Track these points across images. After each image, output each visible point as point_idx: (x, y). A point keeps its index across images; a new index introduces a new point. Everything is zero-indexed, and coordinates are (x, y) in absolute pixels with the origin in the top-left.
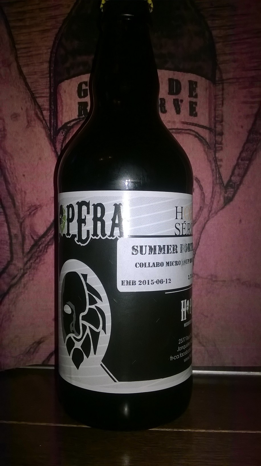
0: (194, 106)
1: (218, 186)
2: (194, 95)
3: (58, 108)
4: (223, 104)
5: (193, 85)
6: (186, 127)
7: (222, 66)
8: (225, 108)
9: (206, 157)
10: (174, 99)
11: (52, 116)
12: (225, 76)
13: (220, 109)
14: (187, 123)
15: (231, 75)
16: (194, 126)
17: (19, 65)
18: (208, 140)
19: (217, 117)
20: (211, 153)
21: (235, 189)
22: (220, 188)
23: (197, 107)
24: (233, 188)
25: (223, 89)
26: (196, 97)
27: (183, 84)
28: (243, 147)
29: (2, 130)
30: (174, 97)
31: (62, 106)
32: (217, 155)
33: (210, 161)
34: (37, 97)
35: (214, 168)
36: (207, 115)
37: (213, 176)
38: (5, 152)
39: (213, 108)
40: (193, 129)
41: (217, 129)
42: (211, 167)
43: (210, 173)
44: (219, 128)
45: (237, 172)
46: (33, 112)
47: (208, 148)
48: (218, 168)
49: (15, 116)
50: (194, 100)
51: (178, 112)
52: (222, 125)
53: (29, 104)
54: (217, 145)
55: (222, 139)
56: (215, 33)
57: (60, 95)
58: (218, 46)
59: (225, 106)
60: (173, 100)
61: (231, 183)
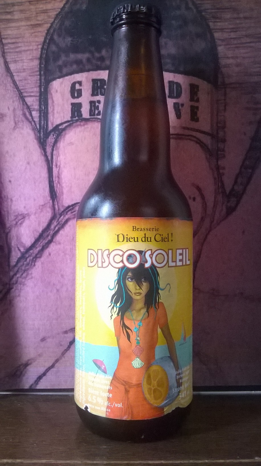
0: (195, 110)
1: (221, 195)
2: (195, 99)
3: (49, 108)
5: (194, 89)
6: (187, 132)
7: (224, 70)
9: (208, 164)
10: (174, 103)
11: (42, 118)
12: (227, 81)
13: (222, 114)
14: (188, 129)
15: (233, 80)
16: (196, 131)
17: (6, 61)
18: (210, 147)
19: (219, 123)
20: (212, 160)
21: (238, 199)
22: (223, 197)
23: (198, 112)
24: (236, 197)
25: (225, 94)
26: (198, 101)
27: (183, 88)
28: (246, 155)
31: (53, 106)
32: (219, 163)
33: (212, 169)
34: (25, 96)
35: (216, 176)
36: (209, 120)
37: (215, 184)
39: (215, 113)
40: (195, 135)
42: (213, 175)
43: (212, 181)
44: (221, 134)
45: (239, 180)
46: (21, 112)
47: (210, 155)
48: (221, 177)
49: (1, 117)
50: (196, 104)
51: (179, 117)
52: (224, 132)
53: (16, 103)
54: (219, 152)
55: (225, 146)
56: (216, 35)
57: (52, 94)
58: (220, 49)
59: (227, 112)
61: (233, 192)
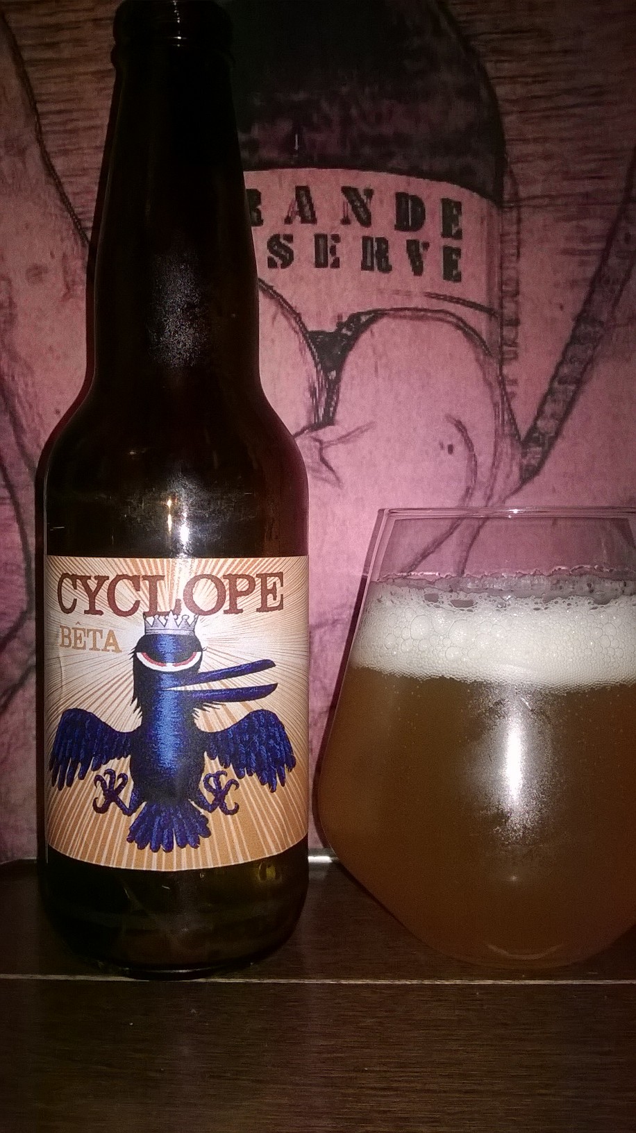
0: (454, 257)
1: (508, 441)
2: (454, 231)
4: (518, 255)
5: (451, 210)
6: (436, 304)
7: (517, 168)
8: (524, 264)
9: (480, 374)
10: (408, 241)
12: (523, 192)
13: (512, 265)
14: (437, 297)
15: (537, 189)
16: (453, 302)
17: (46, 152)
18: (484, 337)
19: (506, 285)
20: (490, 364)
21: (546, 448)
22: (512, 445)
23: (459, 261)
24: (542, 445)
25: (519, 221)
26: (459, 236)
27: (428, 206)
28: (564, 354)
29: (6, 304)
30: (410, 236)
32: (505, 371)
33: (490, 385)
35: (498, 399)
36: (484, 279)
37: (496, 417)
38: (14, 357)
39: (496, 261)
40: (453, 311)
41: (505, 311)
42: (492, 397)
43: (490, 410)
44: (509, 308)
45: (548, 409)
46: (78, 264)
47: (485, 355)
48: (508, 400)
49: (37, 273)
50: (454, 244)
51: (418, 270)
52: (517, 303)
53: (69, 244)
54: (505, 348)
55: (517, 333)
56: (501, 91)
58: (510, 121)
59: (522, 259)
60: (405, 243)
61: (536, 435)
